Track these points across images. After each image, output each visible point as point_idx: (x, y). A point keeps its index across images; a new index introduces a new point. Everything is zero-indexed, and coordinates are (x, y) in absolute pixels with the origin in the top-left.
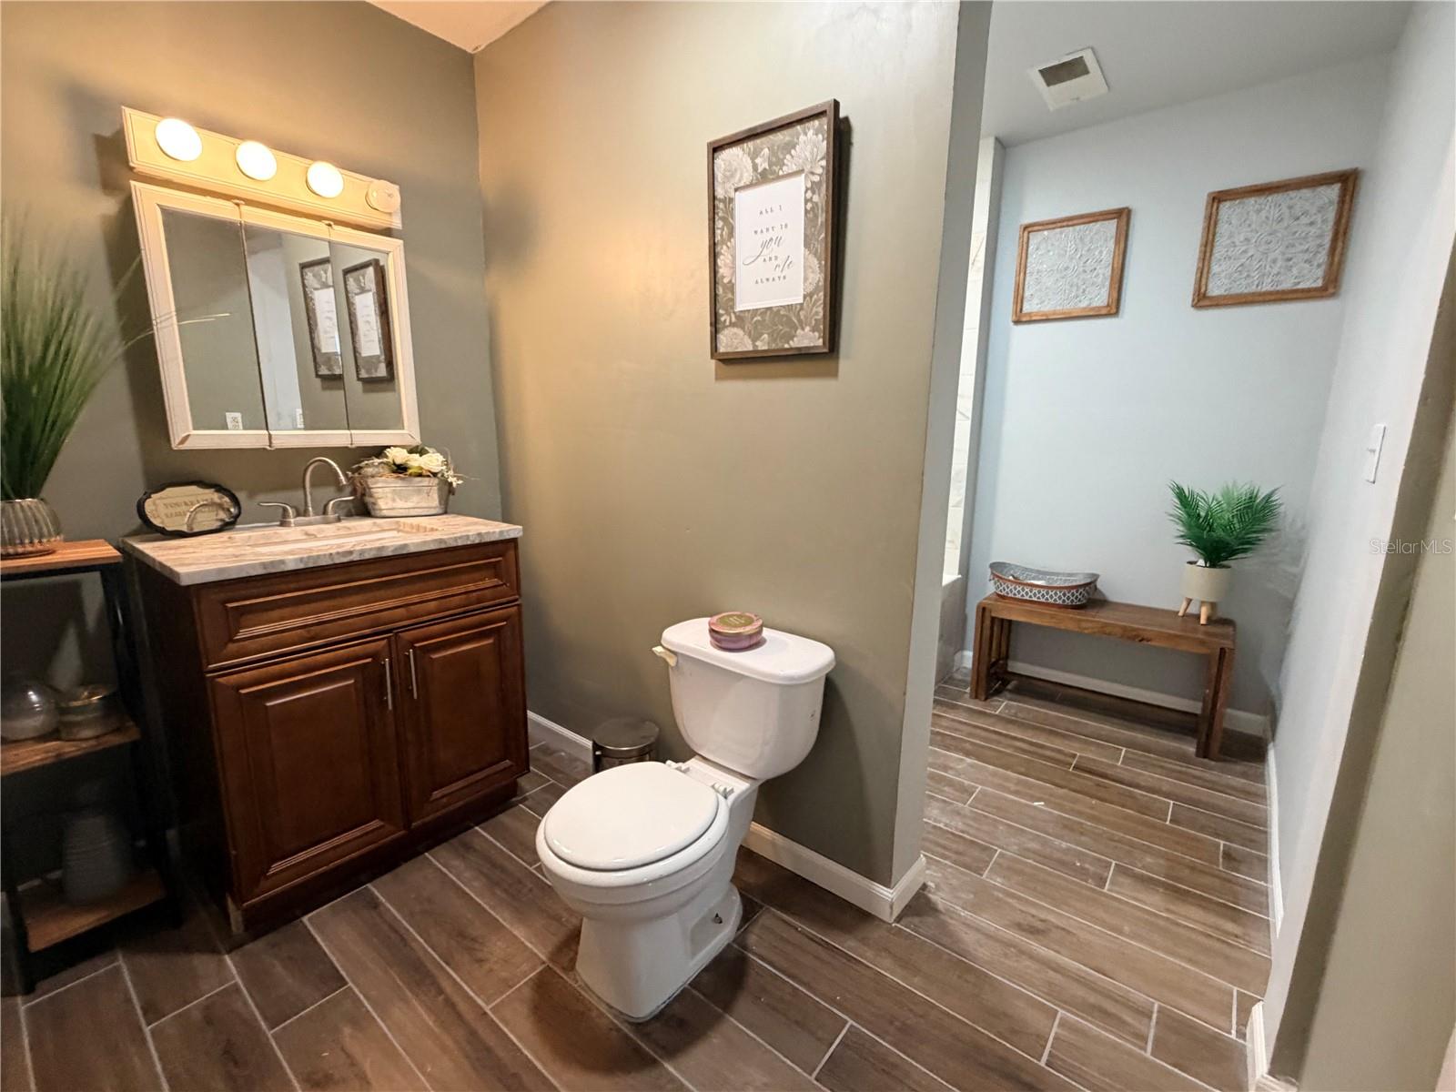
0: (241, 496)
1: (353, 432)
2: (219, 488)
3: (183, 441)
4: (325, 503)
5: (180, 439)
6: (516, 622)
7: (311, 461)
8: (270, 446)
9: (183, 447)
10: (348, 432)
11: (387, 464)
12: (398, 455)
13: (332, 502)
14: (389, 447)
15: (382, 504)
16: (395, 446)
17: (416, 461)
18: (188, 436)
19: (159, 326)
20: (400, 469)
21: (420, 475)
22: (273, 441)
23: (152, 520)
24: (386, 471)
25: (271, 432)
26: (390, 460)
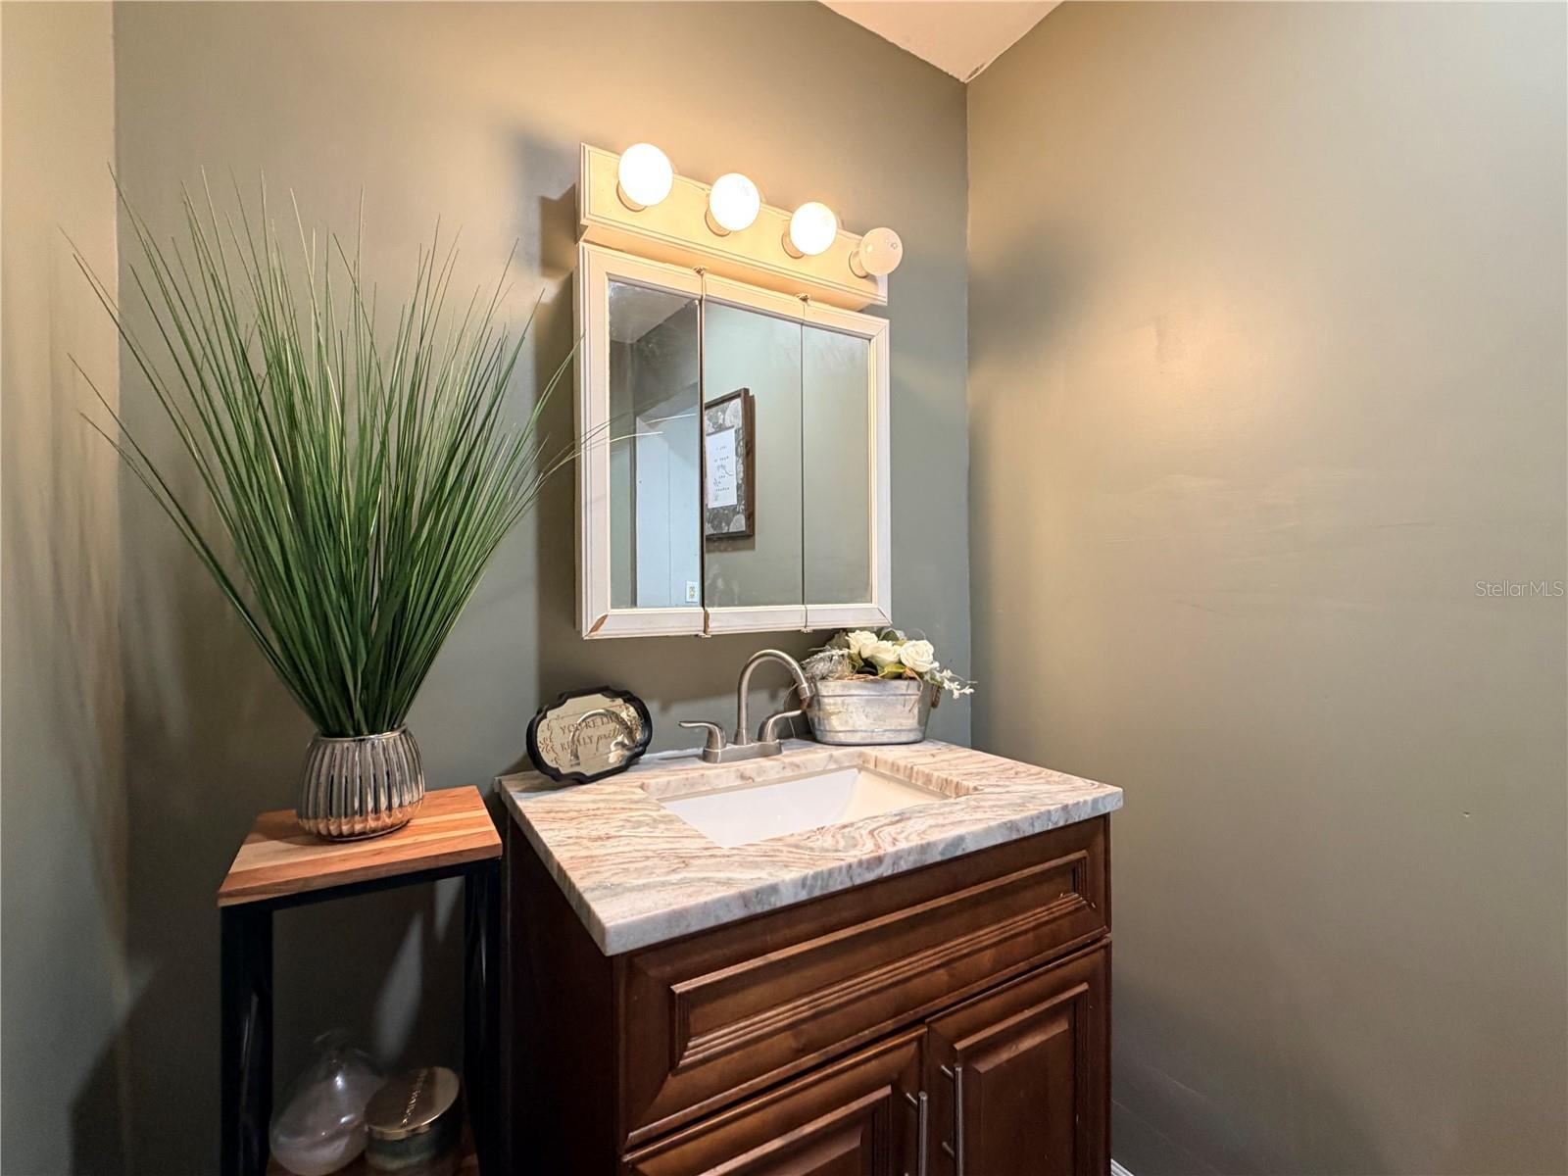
0: (653, 708)
1: (809, 607)
2: (630, 698)
3: (595, 628)
4: (764, 719)
5: (595, 622)
6: (1101, 980)
7: (756, 655)
8: (705, 632)
9: (597, 635)
10: (801, 607)
11: (850, 657)
12: (864, 643)
13: (772, 720)
14: (853, 630)
15: (835, 723)
16: (862, 629)
17: (886, 653)
18: (606, 616)
19: (588, 443)
20: (867, 667)
21: (899, 677)
22: (711, 624)
23: (544, 755)
24: (845, 668)
25: (710, 610)
26: (854, 651)
